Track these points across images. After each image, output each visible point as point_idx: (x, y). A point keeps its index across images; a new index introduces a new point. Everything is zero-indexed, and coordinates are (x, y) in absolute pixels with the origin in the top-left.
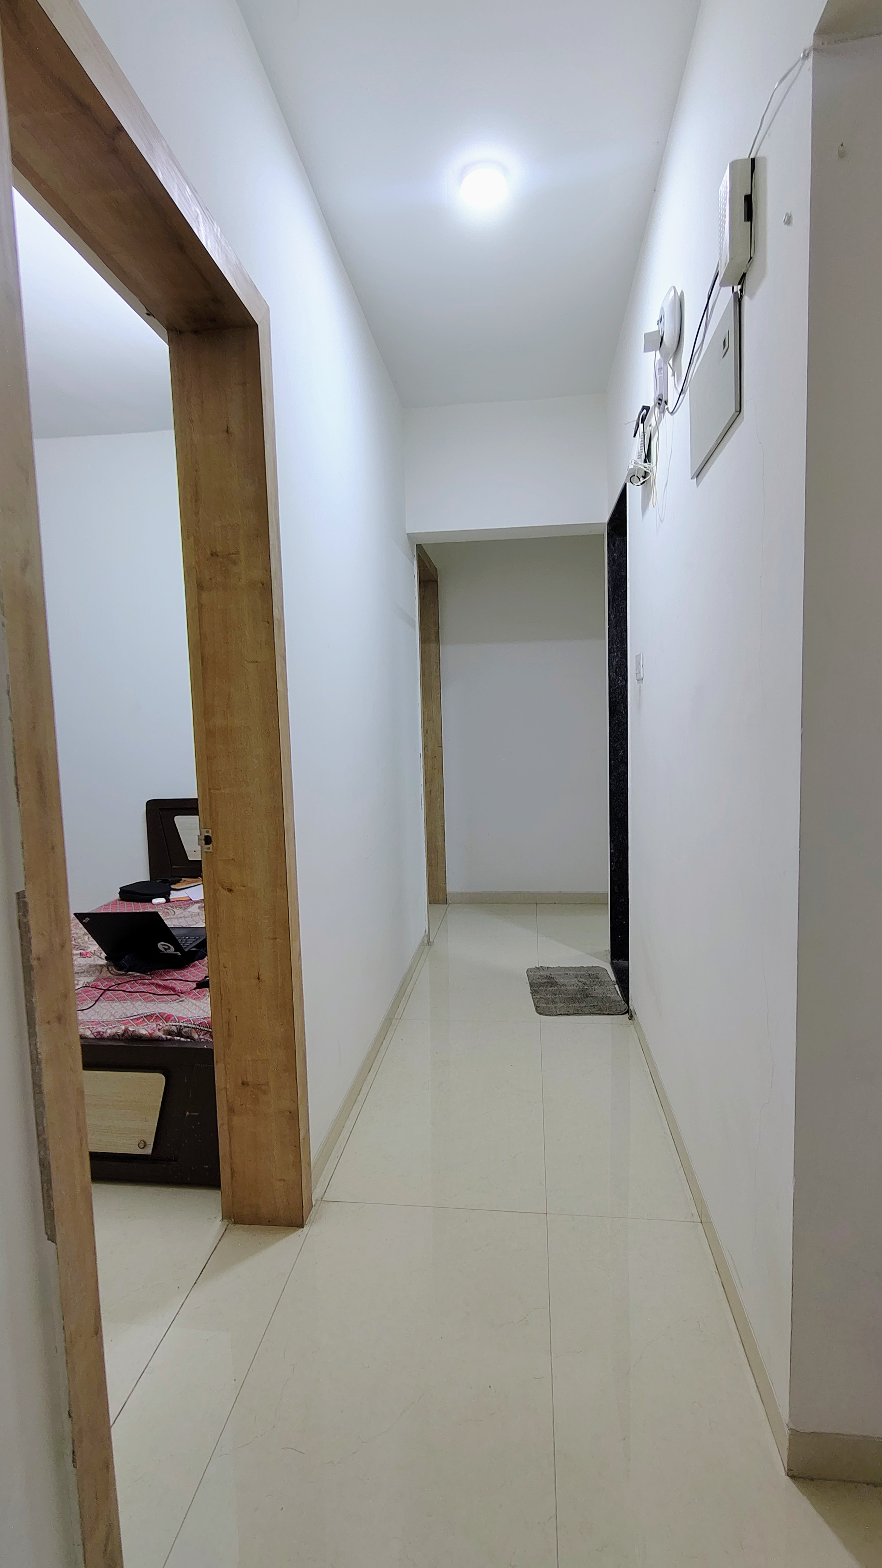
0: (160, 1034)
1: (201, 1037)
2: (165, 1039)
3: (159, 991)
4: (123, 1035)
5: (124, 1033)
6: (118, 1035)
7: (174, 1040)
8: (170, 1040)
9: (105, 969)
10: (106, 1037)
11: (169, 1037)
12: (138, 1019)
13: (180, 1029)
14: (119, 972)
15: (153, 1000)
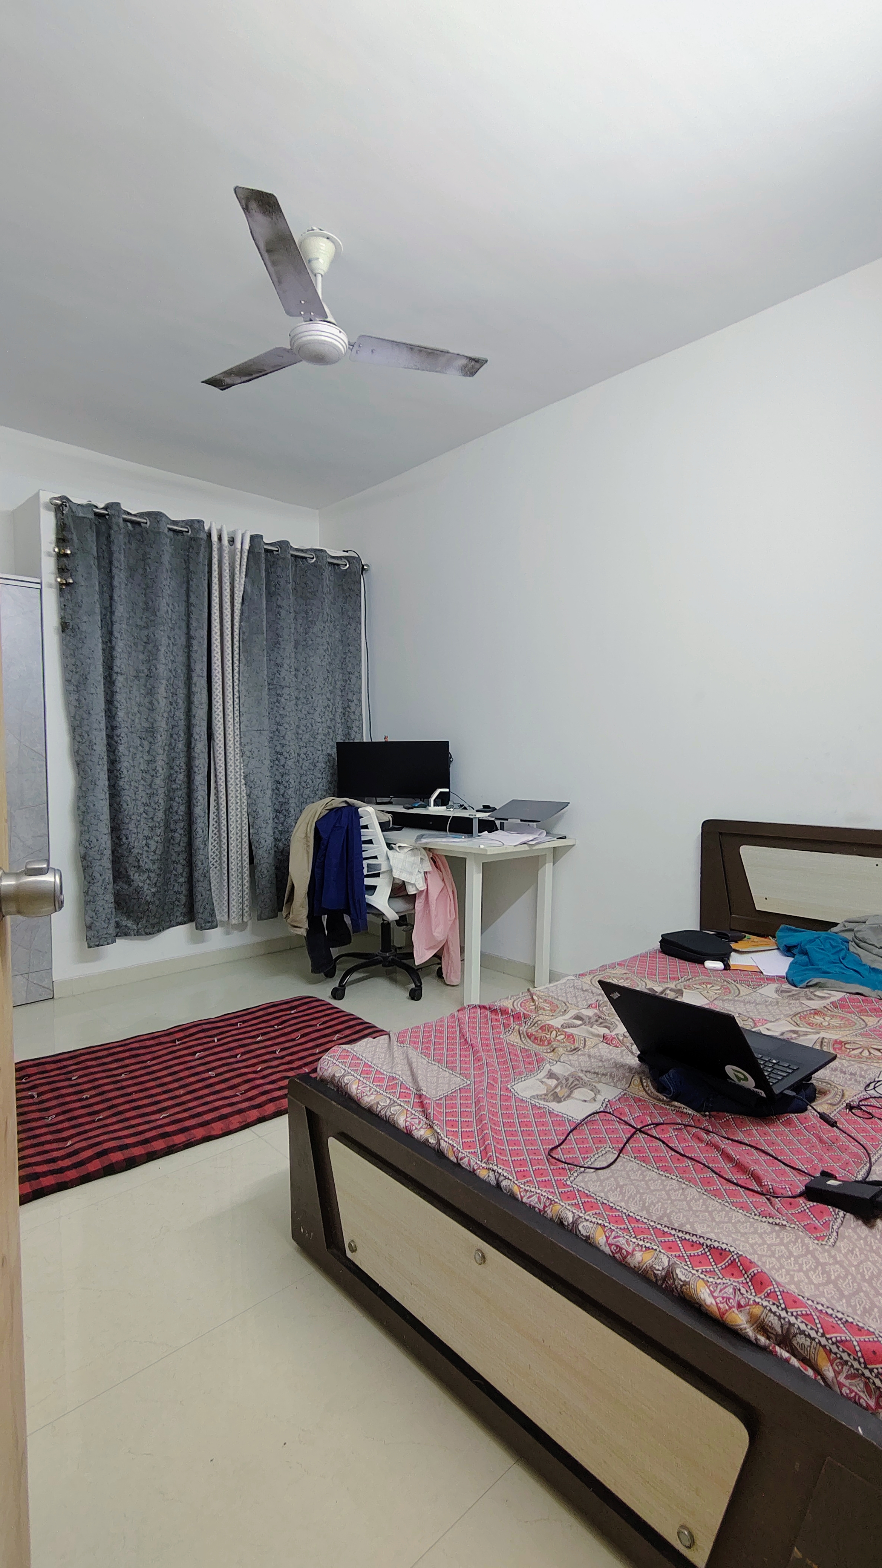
0: (740, 1320)
1: (842, 1378)
2: (753, 1340)
3: (727, 1169)
4: (664, 1279)
5: (666, 1276)
6: (655, 1275)
7: (773, 1353)
8: (764, 1349)
9: (637, 1081)
10: (632, 1265)
11: (763, 1340)
12: (693, 1244)
13: (788, 1330)
14: (657, 1093)
15: (716, 1194)
